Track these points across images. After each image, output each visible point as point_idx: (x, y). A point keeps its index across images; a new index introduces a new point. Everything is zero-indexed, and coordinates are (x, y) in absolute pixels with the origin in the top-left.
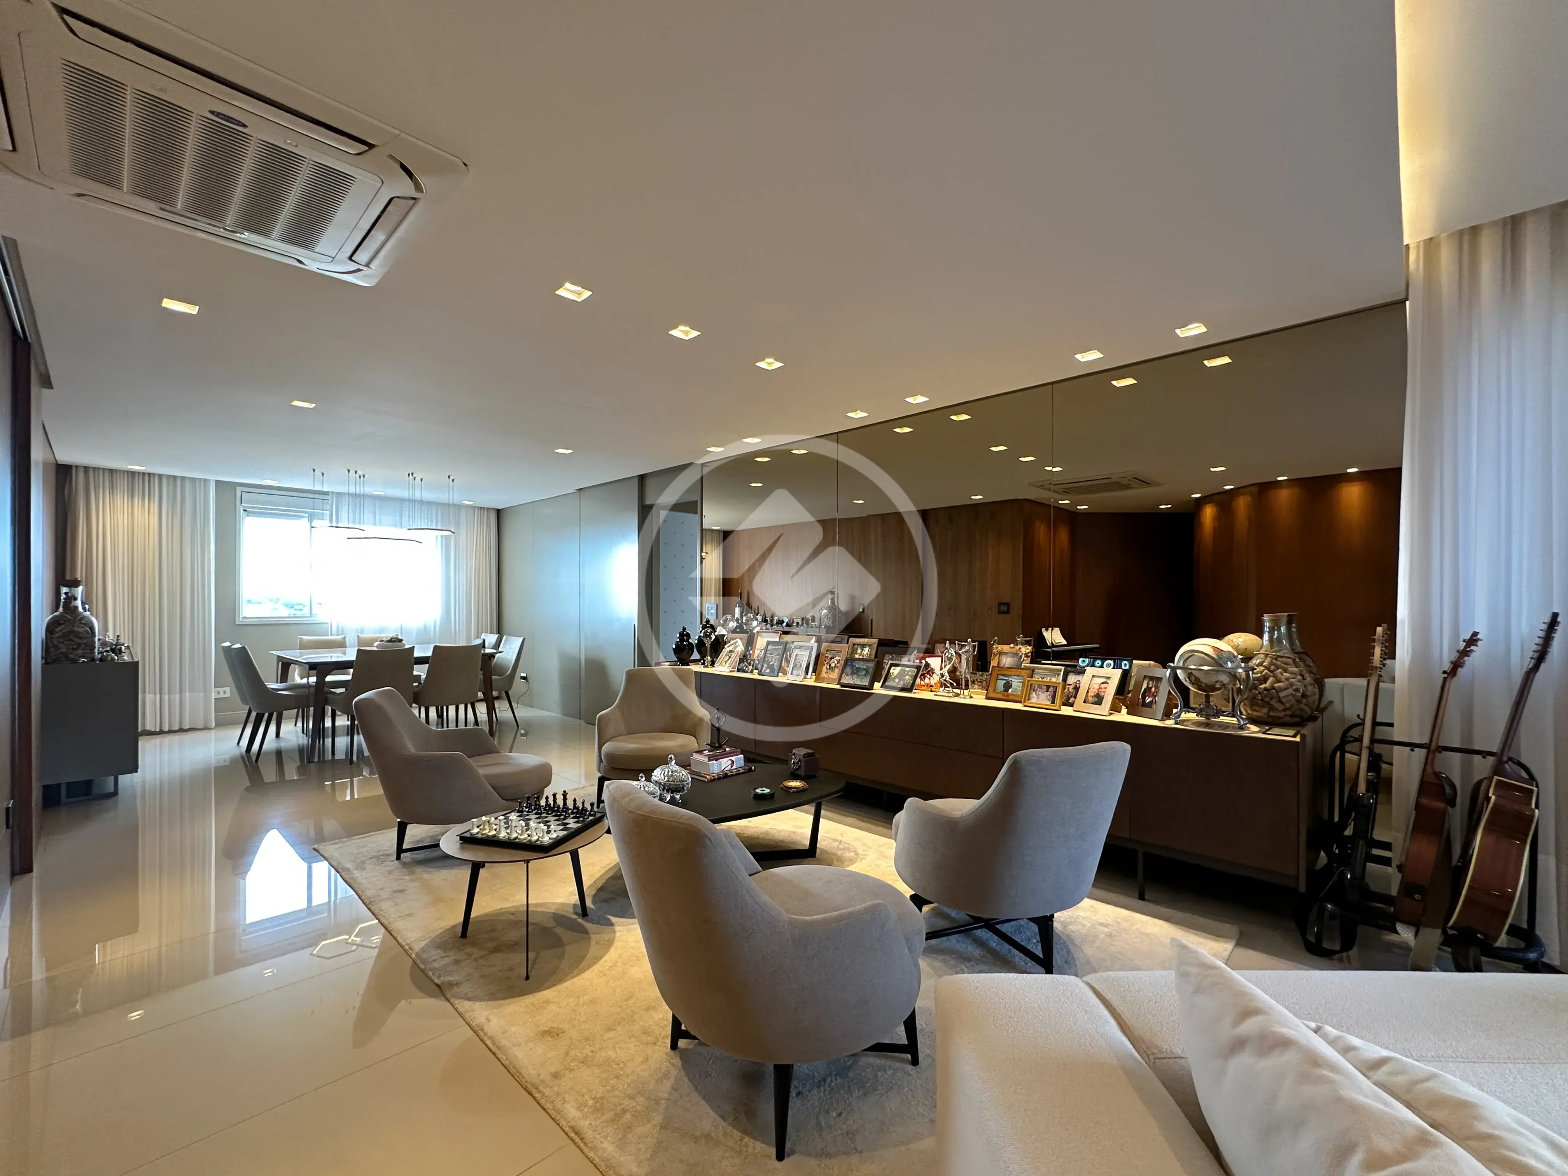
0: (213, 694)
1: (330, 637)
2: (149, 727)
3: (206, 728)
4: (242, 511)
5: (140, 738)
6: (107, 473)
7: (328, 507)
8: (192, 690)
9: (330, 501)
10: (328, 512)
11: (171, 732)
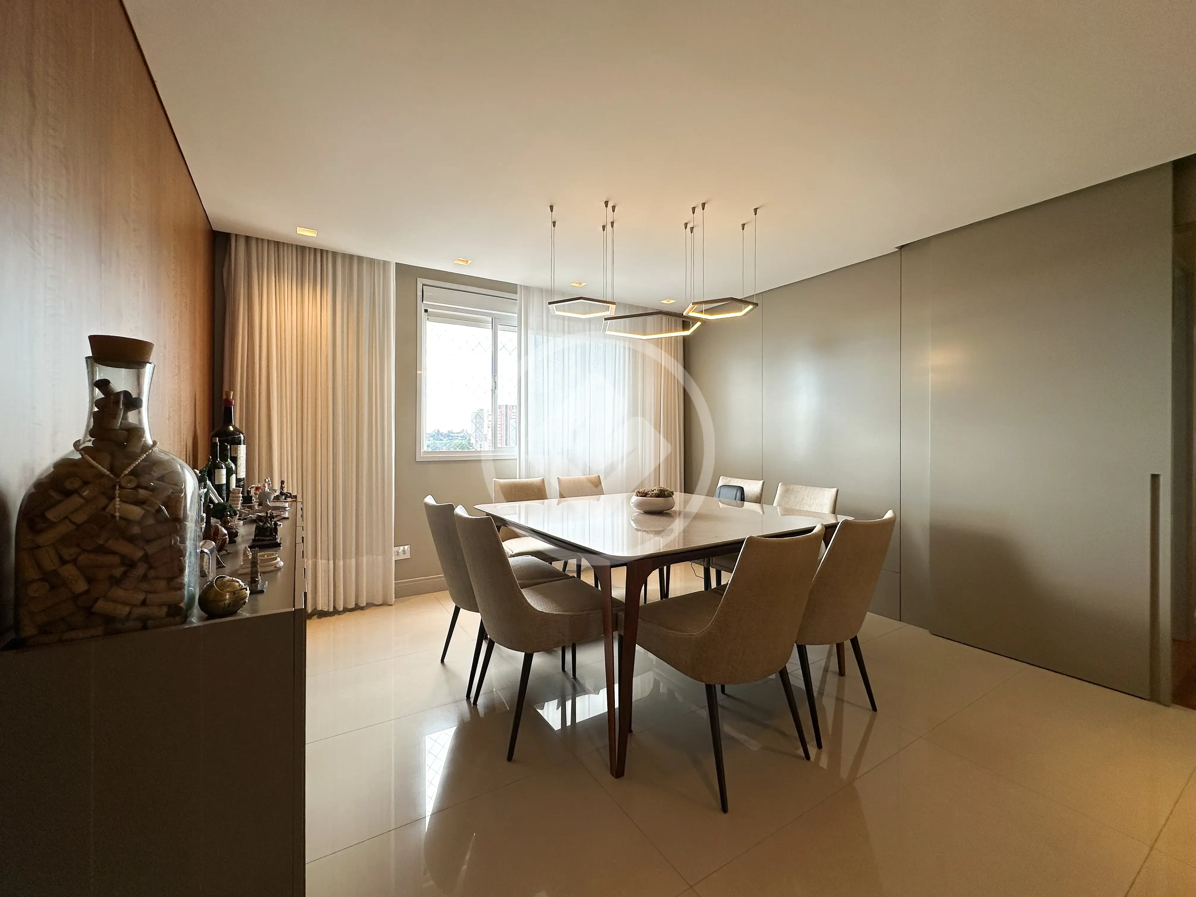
0: (394, 557)
1: (517, 480)
2: (322, 606)
3: (385, 604)
4: (423, 311)
5: (308, 622)
6: (272, 246)
7: (517, 310)
8: (370, 552)
9: (518, 301)
10: (516, 315)
11: (346, 610)
